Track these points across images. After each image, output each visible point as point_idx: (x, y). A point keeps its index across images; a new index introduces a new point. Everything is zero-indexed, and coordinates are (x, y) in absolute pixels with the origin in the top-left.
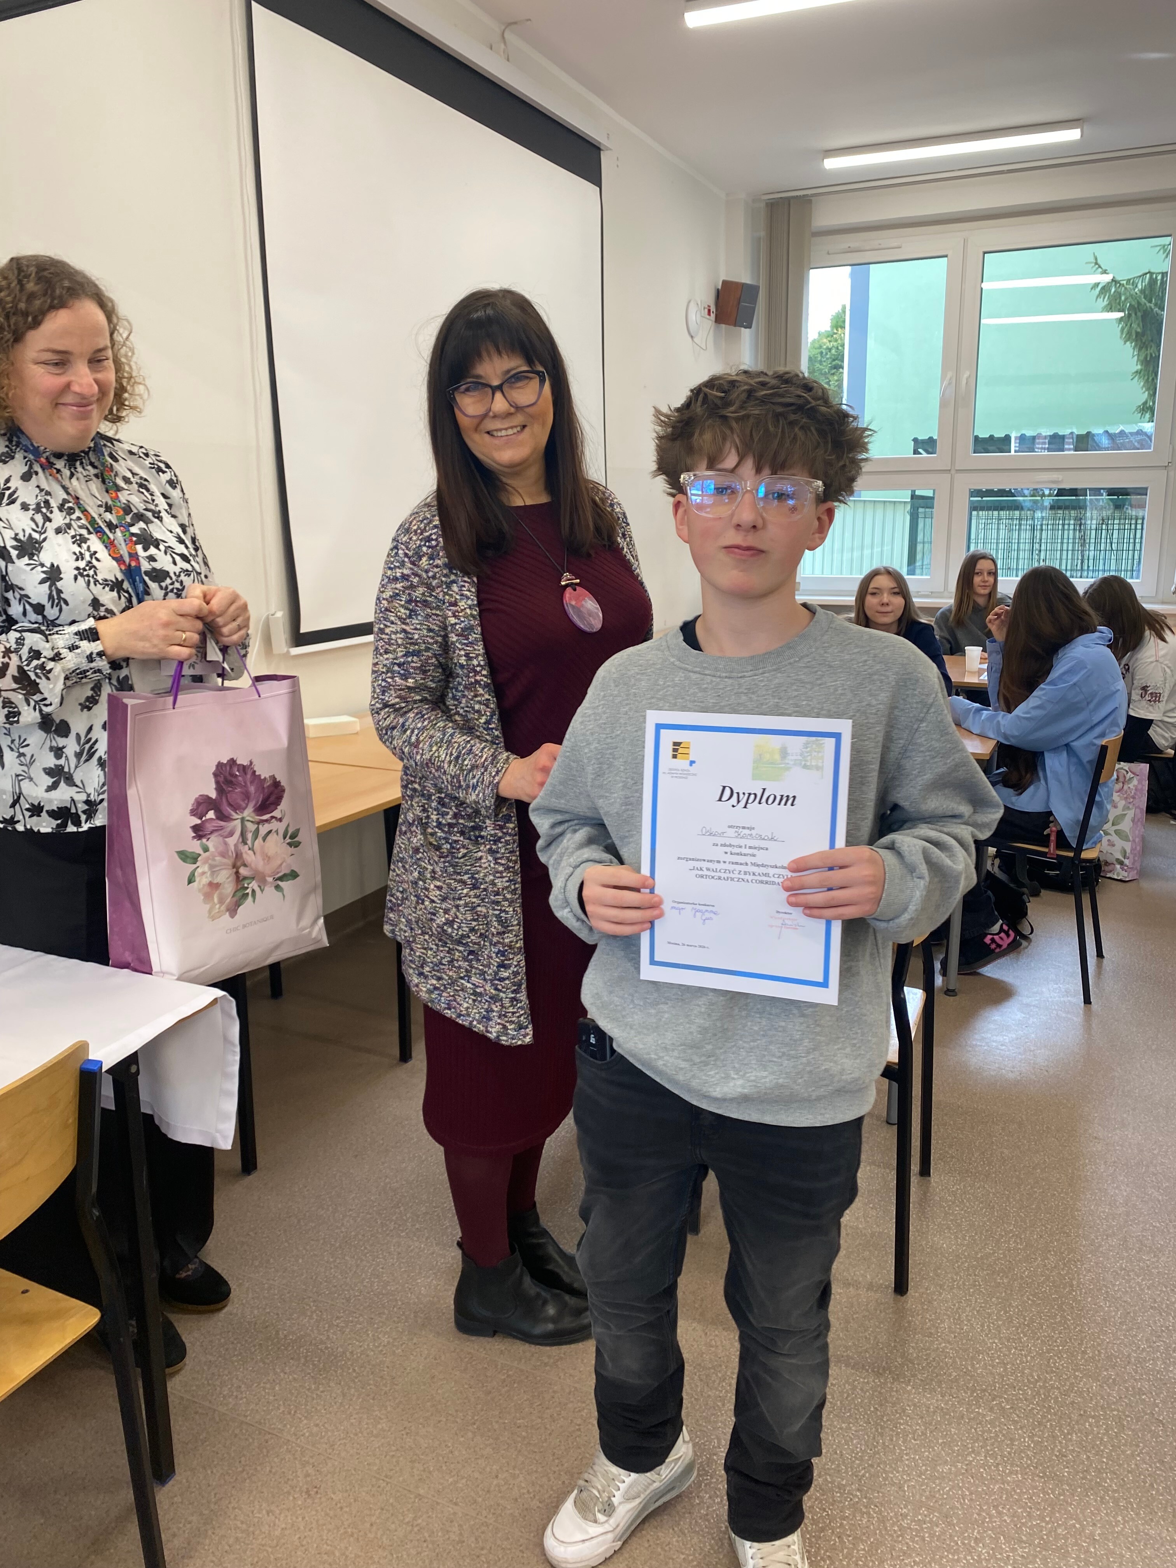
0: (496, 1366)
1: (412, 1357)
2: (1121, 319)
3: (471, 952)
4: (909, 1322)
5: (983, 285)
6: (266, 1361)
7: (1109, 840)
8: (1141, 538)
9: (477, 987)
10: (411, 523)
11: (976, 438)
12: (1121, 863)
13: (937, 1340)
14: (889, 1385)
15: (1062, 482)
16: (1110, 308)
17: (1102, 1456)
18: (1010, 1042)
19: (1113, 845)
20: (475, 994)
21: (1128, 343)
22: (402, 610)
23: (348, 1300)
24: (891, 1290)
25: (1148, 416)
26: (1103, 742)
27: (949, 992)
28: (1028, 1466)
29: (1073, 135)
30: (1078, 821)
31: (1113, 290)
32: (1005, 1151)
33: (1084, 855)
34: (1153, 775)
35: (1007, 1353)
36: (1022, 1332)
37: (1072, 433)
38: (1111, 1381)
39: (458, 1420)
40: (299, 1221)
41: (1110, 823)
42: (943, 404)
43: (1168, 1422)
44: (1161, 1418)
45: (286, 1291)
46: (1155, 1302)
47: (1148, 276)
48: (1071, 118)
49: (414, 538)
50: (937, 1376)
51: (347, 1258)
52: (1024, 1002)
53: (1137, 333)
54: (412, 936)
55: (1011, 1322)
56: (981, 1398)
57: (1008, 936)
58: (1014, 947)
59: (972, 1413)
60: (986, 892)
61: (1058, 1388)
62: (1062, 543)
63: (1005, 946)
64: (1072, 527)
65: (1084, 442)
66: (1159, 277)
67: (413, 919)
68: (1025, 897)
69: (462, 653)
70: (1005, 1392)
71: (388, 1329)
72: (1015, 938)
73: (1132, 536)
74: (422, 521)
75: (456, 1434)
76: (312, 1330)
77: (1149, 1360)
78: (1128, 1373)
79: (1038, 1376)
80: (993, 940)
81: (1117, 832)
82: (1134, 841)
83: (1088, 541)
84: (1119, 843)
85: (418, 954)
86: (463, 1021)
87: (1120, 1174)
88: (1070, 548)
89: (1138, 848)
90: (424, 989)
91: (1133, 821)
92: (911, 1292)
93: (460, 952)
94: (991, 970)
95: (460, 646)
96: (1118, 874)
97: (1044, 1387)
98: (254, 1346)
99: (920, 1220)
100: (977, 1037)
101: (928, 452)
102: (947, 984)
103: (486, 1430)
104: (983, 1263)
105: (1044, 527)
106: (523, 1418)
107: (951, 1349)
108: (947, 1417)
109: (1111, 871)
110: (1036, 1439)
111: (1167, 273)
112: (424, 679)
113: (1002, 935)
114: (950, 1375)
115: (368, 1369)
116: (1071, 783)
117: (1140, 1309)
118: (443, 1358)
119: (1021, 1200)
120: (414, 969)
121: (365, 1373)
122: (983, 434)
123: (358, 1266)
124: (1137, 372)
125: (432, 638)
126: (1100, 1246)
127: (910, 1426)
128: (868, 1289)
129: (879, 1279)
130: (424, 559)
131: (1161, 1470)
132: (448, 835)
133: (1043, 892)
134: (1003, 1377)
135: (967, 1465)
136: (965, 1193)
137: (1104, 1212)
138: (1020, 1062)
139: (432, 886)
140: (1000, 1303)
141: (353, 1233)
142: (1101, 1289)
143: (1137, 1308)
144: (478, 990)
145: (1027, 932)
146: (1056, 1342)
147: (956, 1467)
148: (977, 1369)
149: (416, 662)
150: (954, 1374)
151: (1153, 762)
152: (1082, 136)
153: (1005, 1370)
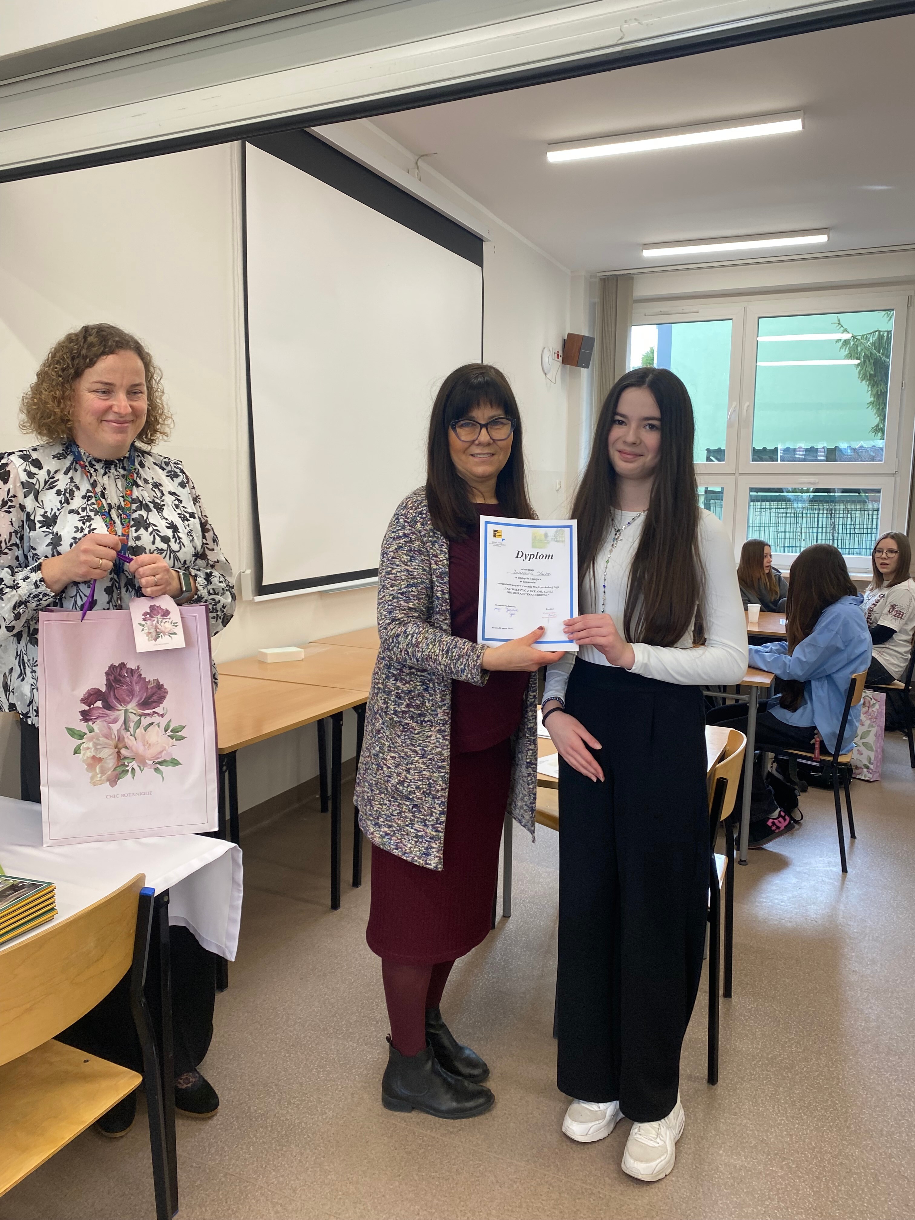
0: (414, 1133)
1: (351, 1127)
2: (859, 364)
3: (415, 806)
4: (720, 1104)
5: (759, 339)
6: (242, 1128)
7: (858, 750)
8: (877, 525)
9: (419, 831)
10: (407, 503)
11: (754, 449)
12: (867, 768)
13: (741, 1117)
14: (706, 1150)
15: (818, 483)
16: (850, 356)
17: (863, 1202)
18: (788, 900)
19: (862, 754)
20: (417, 836)
21: (864, 381)
22: (405, 557)
23: (301, 1085)
24: (705, 1081)
25: (880, 434)
26: (853, 676)
27: (742, 862)
28: (810, 1209)
29: (822, 239)
30: (834, 733)
31: (852, 343)
32: (786, 980)
33: (841, 759)
34: (889, 702)
35: (792, 1127)
36: (803, 1113)
37: (824, 448)
38: (869, 1148)
39: (388, 1173)
40: (261, 1026)
41: (859, 737)
42: (730, 425)
43: (911, 1178)
44: (906, 1175)
45: (254, 1078)
46: (900, 1091)
47: (877, 333)
48: (820, 227)
49: (411, 511)
50: (741, 1144)
51: (299, 1053)
52: (798, 870)
53: (870, 375)
54: (373, 796)
55: (795, 1105)
56: (774, 1160)
57: (785, 820)
58: (789, 828)
59: (768, 1169)
60: (768, 787)
61: (830, 1153)
62: (818, 528)
63: (782, 828)
64: (825, 516)
65: (832, 454)
66: (885, 334)
67: (374, 782)
68: (796, 792)
69: (439, 589)
70: (792, 1155)
71: (332, 1106)
72: (790, 822)
73: (869, 523)
74: (415, 502)
75: (387, 1183)
76: (275, 1107)
77: (897, 1133)
78: (882, 1143)
79: (815, 1143)
80: (773, 823)
81: (864, 744)
82: (876, 751)
83: (837, 526)
84: (866, 753)
85: (375, 809)
86: (407, 857)
87: (872, 998)
88: (824, 531)
89: (880, 757)
90: (378, 835)
91: (876, 735)
92: (720, 1081)
93: (407, 805)
94: (772, 846)
95: (438, 584)
96: (865, 776)
97: (820, 1152)
98: (233, 1118)
99: (725, 1030)
100: (763, 895)
101: (719, 460)
102: (740, 856)
103: (409, 1180)
104: (773, 1062)
105: (804, 515)
106: (436, 1172)
107: (751, 1124)
108: (750, 1173)
109: (859, 774)
110: (815, 1189)
111: (891, 331)
112: (419, 604)
113: (780, 819)
114: (751, 1143)
115: (318, 1135)
116: (830, 705)
117: (889, 1096)
118: (374, 1127)
119: (799, 1016)
120: (371, 821)
121: (317, 1138)
122: (759, 447)
123: (307, 1059)
124: (870, 403)
125: (425, 575)
126: (858, 1050)
127: (723, 1179)
128: (688, 1080)
129: (697, 1073)
130: (419, 524)
131: (906, 1211)
132: (402, 720)
133: (810, 789)
134: (789, 1144)
135: (765, 1208)
136: (757, 1010)
137: (861, 1025)
138: (796, 914)
139: (389, 757)
140: (785, 1091)
141: (302, 1036)
142: (860, 1082)
143: (887, 1095)
144: (419, 834)
145: (798, 817)
146: (828, 1119)
147: (757, 1209)
148: (771, 1139)
149: (414, 591)
150: (754, 1142)
151: (889, 692)
152: (828, 240)
153: (791, 1139)
